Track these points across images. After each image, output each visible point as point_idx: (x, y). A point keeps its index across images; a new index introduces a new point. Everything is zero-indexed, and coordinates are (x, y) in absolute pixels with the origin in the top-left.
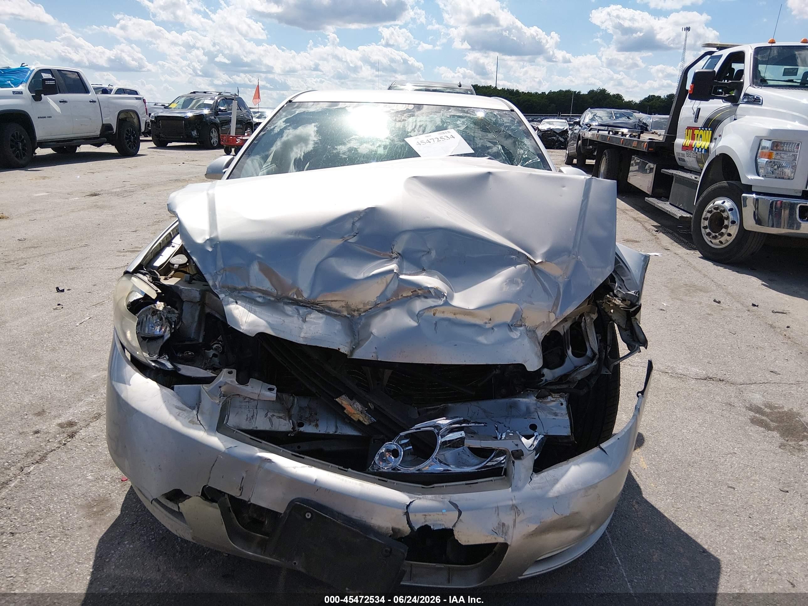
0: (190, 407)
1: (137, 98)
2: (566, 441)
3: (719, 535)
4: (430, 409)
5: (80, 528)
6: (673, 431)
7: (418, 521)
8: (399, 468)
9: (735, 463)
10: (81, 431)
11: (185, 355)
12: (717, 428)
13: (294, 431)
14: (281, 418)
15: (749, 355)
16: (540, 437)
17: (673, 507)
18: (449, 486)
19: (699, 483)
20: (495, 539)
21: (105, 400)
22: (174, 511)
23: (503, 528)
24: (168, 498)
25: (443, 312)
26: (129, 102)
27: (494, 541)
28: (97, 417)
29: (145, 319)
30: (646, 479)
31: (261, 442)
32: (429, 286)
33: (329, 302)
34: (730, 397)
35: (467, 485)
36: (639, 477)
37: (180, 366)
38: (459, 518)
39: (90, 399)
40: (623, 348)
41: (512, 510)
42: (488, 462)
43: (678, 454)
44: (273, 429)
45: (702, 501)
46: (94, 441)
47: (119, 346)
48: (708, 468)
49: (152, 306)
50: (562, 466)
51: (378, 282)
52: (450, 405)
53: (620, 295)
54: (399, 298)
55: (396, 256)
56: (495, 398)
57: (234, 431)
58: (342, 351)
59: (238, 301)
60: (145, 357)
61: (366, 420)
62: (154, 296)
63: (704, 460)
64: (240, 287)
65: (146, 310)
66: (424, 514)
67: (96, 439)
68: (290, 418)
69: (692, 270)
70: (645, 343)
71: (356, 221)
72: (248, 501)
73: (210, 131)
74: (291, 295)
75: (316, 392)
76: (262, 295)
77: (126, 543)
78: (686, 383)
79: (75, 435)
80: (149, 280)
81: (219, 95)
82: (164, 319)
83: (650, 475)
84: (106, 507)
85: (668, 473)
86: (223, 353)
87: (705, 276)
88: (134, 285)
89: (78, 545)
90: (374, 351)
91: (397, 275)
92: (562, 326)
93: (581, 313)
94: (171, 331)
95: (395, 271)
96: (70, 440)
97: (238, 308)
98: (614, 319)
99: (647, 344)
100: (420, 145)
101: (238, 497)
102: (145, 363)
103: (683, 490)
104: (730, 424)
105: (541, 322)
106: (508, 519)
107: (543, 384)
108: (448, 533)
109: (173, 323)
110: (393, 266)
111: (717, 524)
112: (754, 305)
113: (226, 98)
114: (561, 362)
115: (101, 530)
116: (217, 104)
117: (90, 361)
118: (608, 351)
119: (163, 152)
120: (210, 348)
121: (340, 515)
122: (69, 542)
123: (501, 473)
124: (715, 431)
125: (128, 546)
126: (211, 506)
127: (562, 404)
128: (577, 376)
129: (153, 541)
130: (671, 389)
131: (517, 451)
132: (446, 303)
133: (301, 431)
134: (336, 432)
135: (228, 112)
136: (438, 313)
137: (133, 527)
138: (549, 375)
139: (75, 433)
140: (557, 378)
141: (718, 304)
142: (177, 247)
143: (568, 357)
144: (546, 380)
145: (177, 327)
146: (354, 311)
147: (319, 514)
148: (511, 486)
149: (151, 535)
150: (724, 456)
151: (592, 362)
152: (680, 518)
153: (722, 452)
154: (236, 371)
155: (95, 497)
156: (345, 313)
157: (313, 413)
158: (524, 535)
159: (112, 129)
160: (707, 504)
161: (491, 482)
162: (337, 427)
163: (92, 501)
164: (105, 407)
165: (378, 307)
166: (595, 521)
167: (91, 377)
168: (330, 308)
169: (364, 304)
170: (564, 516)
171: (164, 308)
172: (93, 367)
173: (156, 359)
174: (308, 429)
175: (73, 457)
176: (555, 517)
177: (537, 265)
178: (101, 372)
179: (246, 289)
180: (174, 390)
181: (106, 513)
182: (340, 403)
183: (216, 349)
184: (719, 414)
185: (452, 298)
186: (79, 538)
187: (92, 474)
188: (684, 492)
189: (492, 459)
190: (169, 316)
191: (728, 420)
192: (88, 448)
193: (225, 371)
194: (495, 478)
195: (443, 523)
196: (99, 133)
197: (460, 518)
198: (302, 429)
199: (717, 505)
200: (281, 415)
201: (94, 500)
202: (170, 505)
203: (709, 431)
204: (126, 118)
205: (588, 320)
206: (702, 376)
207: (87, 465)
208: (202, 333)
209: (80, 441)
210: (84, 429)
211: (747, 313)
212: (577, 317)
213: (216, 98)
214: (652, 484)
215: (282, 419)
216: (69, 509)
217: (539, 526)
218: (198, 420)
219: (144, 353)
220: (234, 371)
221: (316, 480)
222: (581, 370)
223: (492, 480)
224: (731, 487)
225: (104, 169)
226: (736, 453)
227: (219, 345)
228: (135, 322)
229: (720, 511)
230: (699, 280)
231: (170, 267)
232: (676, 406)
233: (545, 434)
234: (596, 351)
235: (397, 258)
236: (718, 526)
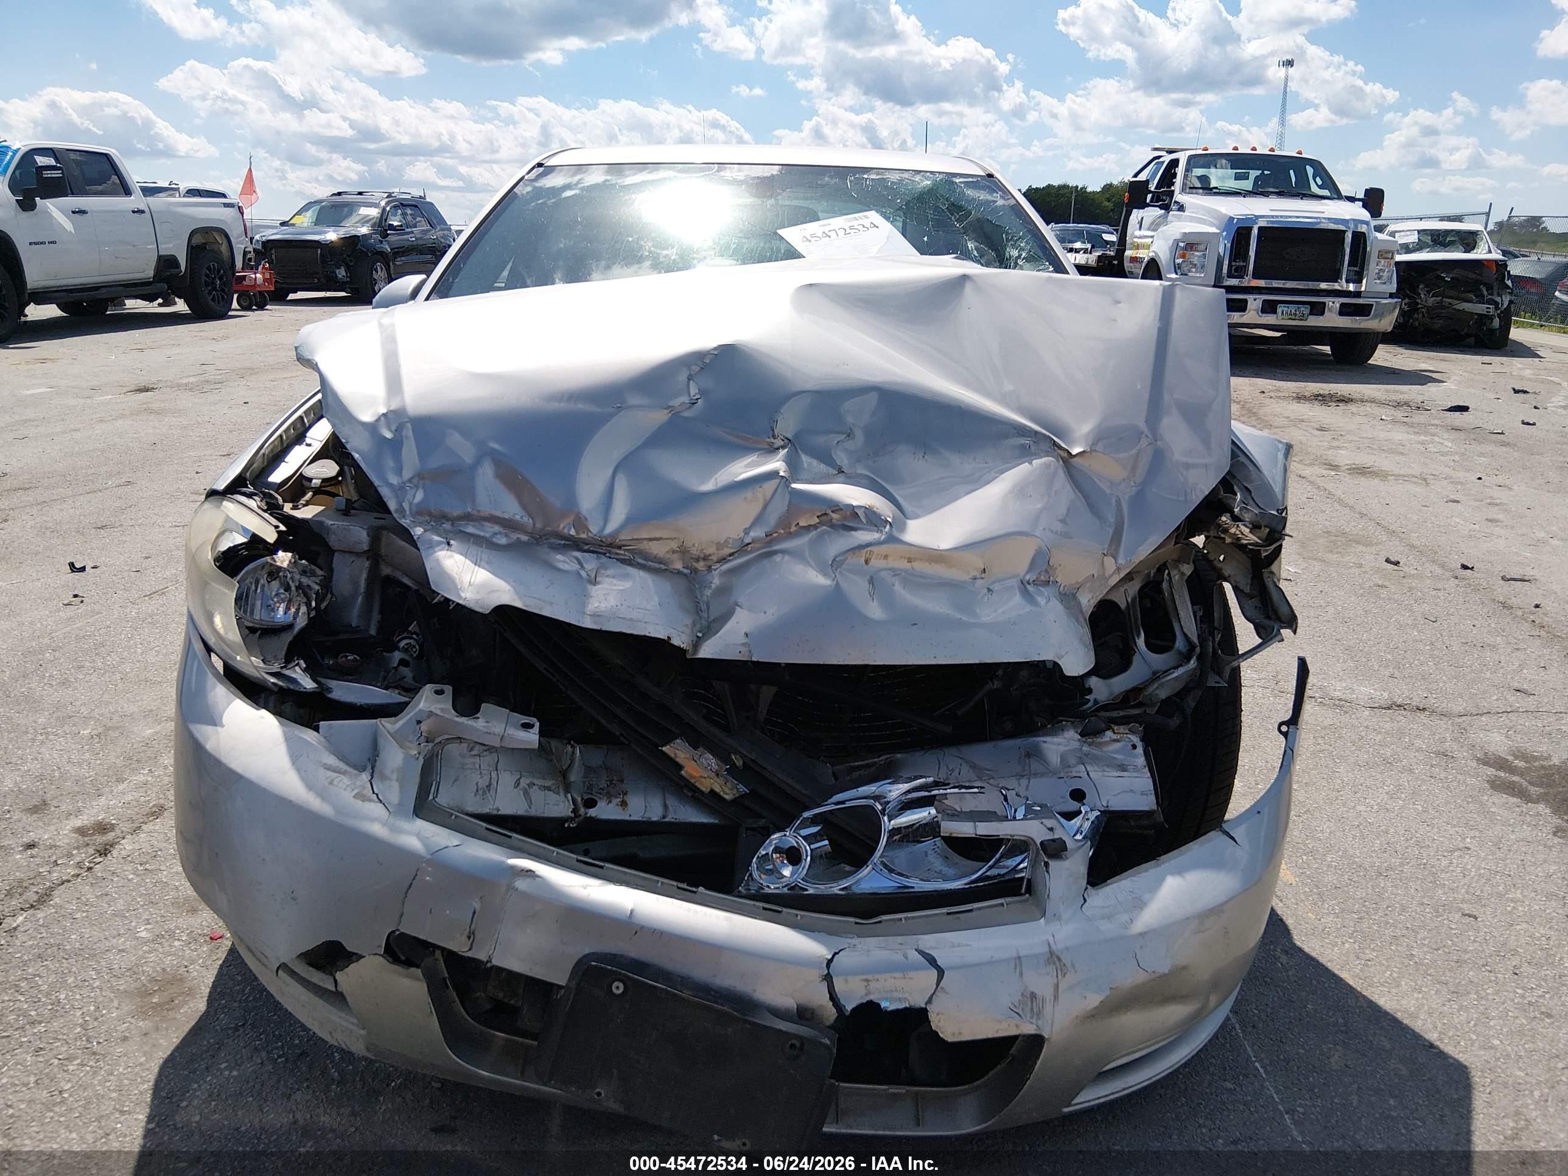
0: (355, 767)
1: (226, 205)
2: (1146, 822)
3: (1459, 1011)
4: (858, 766)
5: (125, 1039)
6: (1338, 809)
7: (852, 995)
8: (803, 884)
9: (1469, 867)
10: (123, 842)
11: (341, 660)
12: (1425, 801)
13: (576, 816)
14: (549, 789)
15: (1469, 660)
16: (1093, 816)
17: (1358, 958)
18: (913, 918)
19: (1404, 909)
20: (1017, 1026)
21: (172, 780)
22: (326, 990)
23: (1032, 1002)
24: (311, 964)
25: (886, 557)
26: (210, 213)
27: (1012, 1032)
28: (157, 812)
29: (253, 588)
30: (1297, 904)
31: (510, 837)
32: (854, 504)
33: (645, 542)
34: (1443, 741)
35: (951, 917)
36: (1281, 901)
37: (333, 684)
38: (938, 984)
39: (142, 778)
40: (1246, 635)
41: (1049, 963)
42: (991, 868)
43: (1354, 853)
44: (534, 812)
45: (1415, 944)
46: (151, 861)
47: (198, 646)
48: (1417, 878)
49: (268, 559)
50: (1146, 871)
51: (746, 498)
52: (899, 756)
53: (1247, 517)
54: (792, 530)
55: (782, 443)
56: (992, 739)
57: (452, 815)
58: (676, 641)
59: (452, 542)
60: (256, 668)
61: (727, 791)
62: (271, 537)
63: (1408, 863)
64: (456, 513)
65: (255, 569)
66: (864, 977)
67: (155, 856)
68: (567, 789)
69: (1336, 504)
70: (1291, 622)
71: (696, 374)
72: (487, 962)
73: (373, 269)
74: (564, 528)
75: (621, 735)
76: (501, 529)
77: (223, 1066)
78: (1353, 716)
79: (112, 849)
80: (259, 507)
81: (387, 197)
82: (293, 588)
83: (1303, 897)
84: (179, 995)
85: (1339, 891)
86: (420, 656)
87: (1362, 515)
88: (227, 516)
89: (121, 1073)
90: (744, 641)
91: (786, 481)
92: (1122, 590)
93: (1161, 562)
94: (309, 614)
95: (782, 474)
96: (101, 859)
97: (451, 557)
98: (1226, 574)
99: (1297, 624)
100: (810, 241)
101: (466, 954)
102: (258, 678)
103: (1373, 924)
104: (1451, 792)
105: (1088, 574)
106: (1041, 983)
107: (1091, 708)
108: (917, 1017)
109: (314, 596)
110: (777, 464)
111: (1452, 989)
112: (1465, 567)
113: (402, 204)
114: (1125, 665)
115: (168, 1041)
116: (384, 216)
117: (139, 704)
118: (1217, 640)
119: (279, 310)
120: (395, 647)
121: (685, 982)
122: (101, 1068)
123: (1021, 889)
124: (1423, 806)
125: (227, 1073)
126: (407, 976)
127: (1134, 747)
128: (1157, 692)
129: (279, 1060)
130: (1325, 728)
131: (1054, 840)
132: (892, 539)
133: (591, 818)
134: (664, 817)
135: (407, 230)
136: (876, 558)
137: (237, 1033)
138: (1101, 690)
139: (111, 846)
140: (1119, 695)
141: (1396, 567)
142: (317, 446)
143: (1138, 653)
144: (1095, 700)
145: (323, 606)
146: (697, 560)
147: (642, 982)
148: (1044, 915)
149: (276, 1048)
150: (1446, 854)
151: (1189, 661)
152: (1376, 981)
153: (1442, 847)
154: (451, 688)
155: (154, 975)
156: (679, 566)
157: (615, 778)
158: (1077, 1017)
159: (177, 265)
160: (1425, 949)
161: (1001, 908)
162: (666, 807)
163: (150, 981)
164: (172, 792)
165: (746, 550)
166: (1215, 984)
167: (143, 735)
168: (647, 556)
169: (719, 546)
170: (1158, 975)
171: (293, 564)
172: (148, 714)
173: (279, 670)
174: (606, 811)
175: (106, 895)
176: (1140, 977)
177: (1075, 459)
178: (162, 725)
179: (468, 517)
180: (318, 732)
181: (179, 1007)
182: (672, 755)
183: (405, 650)
184: (1425, 774)
185: (903, 528)
186: (122, 1059)
187: (148, 927)
188: (1376, 928)
189: (998, 861)
190: (305, 580)
191: (1445, 785)
192: (138, 876)
193: (428, 689)
194: (1009, 899)
195: (906, 995)
196: (151, 273)
197: (942, 984)
198: (592, 812)
199: (1447, 950)
200: (548, 783)
201: (153, 980)
202: (317, 977)
203: (1411, 806)
204: (206, 244)
205: (1176, 578)
206: (1382, 703)
207: (138, 909)
208: (376, 617)
209: (122, 861)
210: (129, 836)
211: (1453, 582)
212: (1152, 572)
213: (383, 203)
214: (1310, 915)
215: (551, 793)
216: (101, 999)
217: (1107, 997)
218: (374, 793)
219: (253, 658)
220: (448, 689)
221: (632, 911)
222: (1169, 678)
223: (1002, 905)
224: (1470, 916)
225: (164, 343)
226: (1468, 849)
227: (412, 641)
228: (233, 591)
229: (1453, 964)
230: (1354, 524)
231: (303, 485)
232: (1338, 761)
233: (1102, 809)
234: (1195, 639)
235: (783, 447)
236: (1453, 992)
